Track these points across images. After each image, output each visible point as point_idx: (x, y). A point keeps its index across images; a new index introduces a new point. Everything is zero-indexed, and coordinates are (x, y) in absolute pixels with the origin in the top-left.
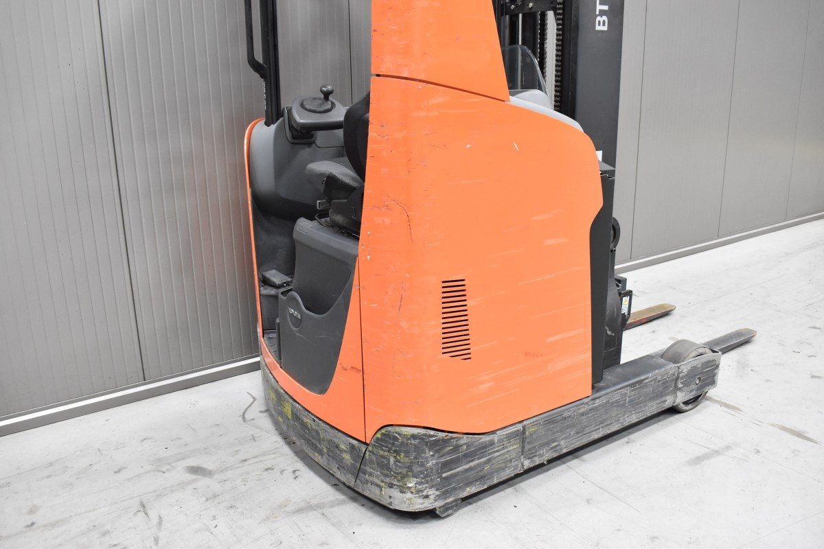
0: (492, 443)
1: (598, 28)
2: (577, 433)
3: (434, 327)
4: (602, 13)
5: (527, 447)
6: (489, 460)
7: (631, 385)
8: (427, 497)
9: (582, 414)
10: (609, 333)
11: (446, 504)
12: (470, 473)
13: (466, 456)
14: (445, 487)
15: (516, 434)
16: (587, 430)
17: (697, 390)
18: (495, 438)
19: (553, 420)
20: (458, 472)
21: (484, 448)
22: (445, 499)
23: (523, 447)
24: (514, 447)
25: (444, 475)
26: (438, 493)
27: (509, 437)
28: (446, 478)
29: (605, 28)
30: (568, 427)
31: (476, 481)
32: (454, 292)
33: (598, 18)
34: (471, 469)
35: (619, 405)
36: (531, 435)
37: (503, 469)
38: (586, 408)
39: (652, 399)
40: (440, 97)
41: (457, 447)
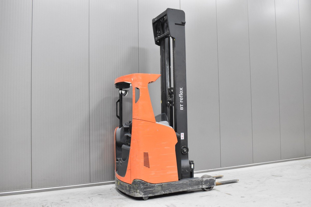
0: (155, 186)
1: (181, 109)
2: (175, 189)
3: (142, 161)
4: (182, 107)
5: (163, 189)
6: (154, 190)
7: (189, 181)
8: (141, 194)
9: (176, 185)
10: (187, 171)
11: (145, 197)
12: (150, 191)
13: (149, 187)
14: (145, 193)
15: (160, 185)
16: (178, 188)
17: (209, 186)
18: (156, 185)
19: (169, 185)
20: (148, 190)
21: (153, 187)
22: (145, 195)
23: (162, 189)
24: (160, 188)
25: (145, 190)
26: (143, 194)
27: (159, 185)
28: (145, 191)
29: (183, 109)
30: (173, 187)
31: (152, 193)
32: (146, 155)
33: (181, 108)
34: (150, 190)
35: (186, 184)
36: (164, 186)
37: (158, 192)
38: (177, 183)
39: (195, 185)
40: (143, 122)
41: (147, 185)
